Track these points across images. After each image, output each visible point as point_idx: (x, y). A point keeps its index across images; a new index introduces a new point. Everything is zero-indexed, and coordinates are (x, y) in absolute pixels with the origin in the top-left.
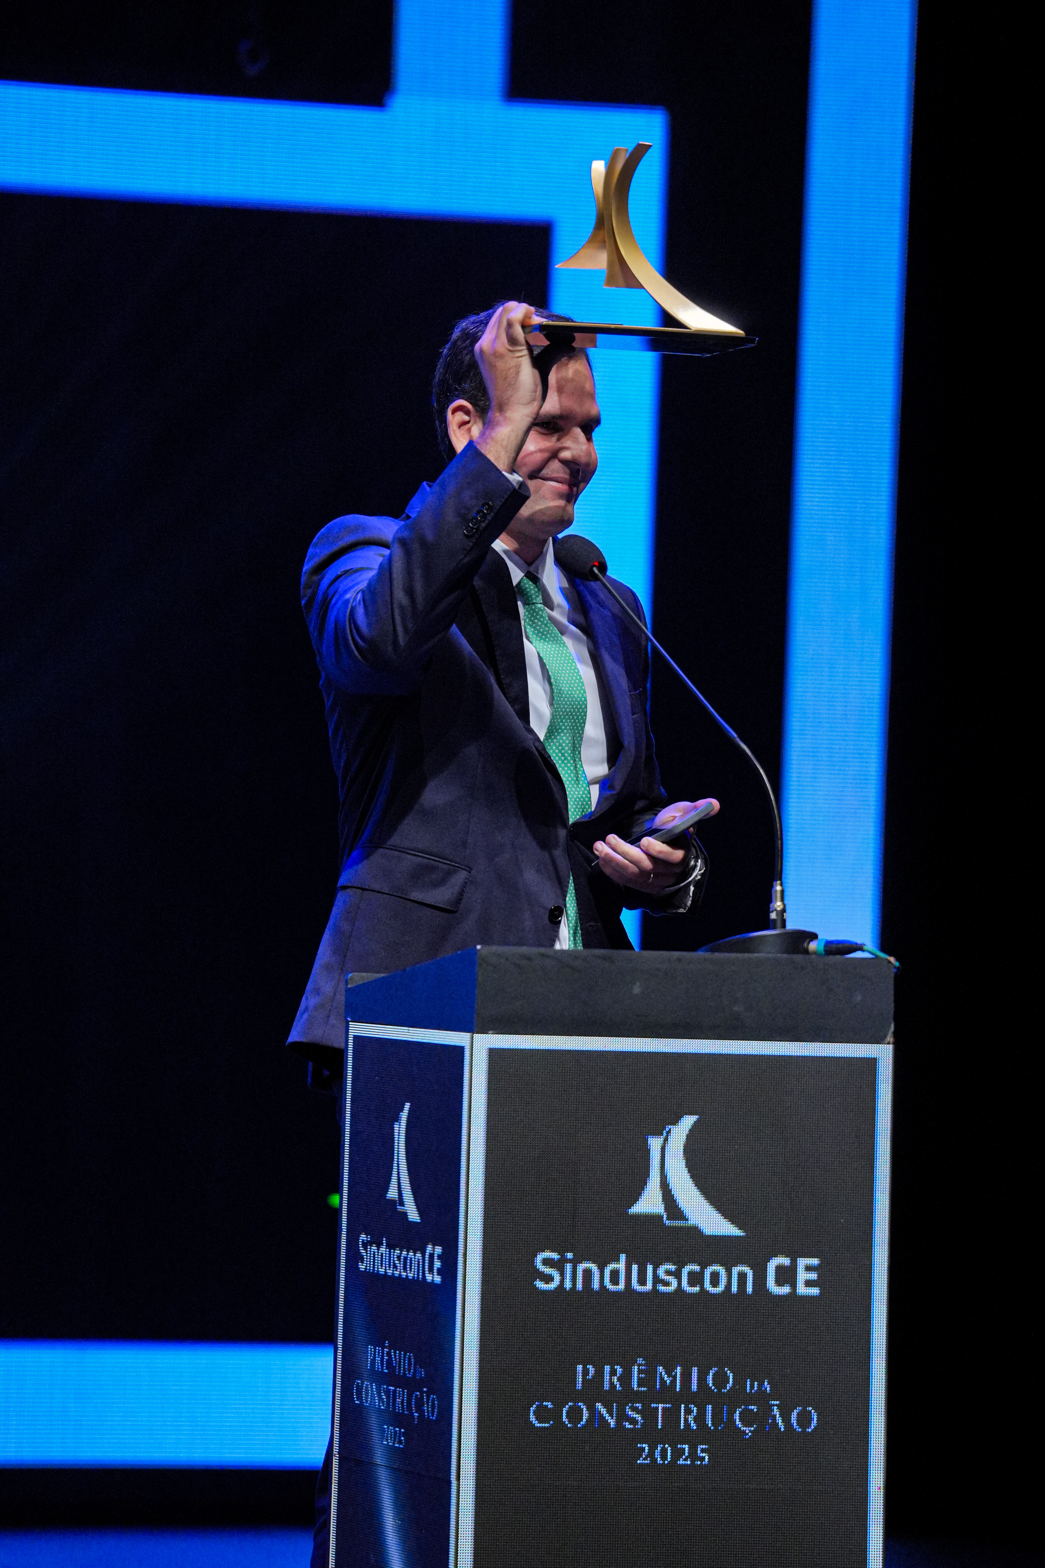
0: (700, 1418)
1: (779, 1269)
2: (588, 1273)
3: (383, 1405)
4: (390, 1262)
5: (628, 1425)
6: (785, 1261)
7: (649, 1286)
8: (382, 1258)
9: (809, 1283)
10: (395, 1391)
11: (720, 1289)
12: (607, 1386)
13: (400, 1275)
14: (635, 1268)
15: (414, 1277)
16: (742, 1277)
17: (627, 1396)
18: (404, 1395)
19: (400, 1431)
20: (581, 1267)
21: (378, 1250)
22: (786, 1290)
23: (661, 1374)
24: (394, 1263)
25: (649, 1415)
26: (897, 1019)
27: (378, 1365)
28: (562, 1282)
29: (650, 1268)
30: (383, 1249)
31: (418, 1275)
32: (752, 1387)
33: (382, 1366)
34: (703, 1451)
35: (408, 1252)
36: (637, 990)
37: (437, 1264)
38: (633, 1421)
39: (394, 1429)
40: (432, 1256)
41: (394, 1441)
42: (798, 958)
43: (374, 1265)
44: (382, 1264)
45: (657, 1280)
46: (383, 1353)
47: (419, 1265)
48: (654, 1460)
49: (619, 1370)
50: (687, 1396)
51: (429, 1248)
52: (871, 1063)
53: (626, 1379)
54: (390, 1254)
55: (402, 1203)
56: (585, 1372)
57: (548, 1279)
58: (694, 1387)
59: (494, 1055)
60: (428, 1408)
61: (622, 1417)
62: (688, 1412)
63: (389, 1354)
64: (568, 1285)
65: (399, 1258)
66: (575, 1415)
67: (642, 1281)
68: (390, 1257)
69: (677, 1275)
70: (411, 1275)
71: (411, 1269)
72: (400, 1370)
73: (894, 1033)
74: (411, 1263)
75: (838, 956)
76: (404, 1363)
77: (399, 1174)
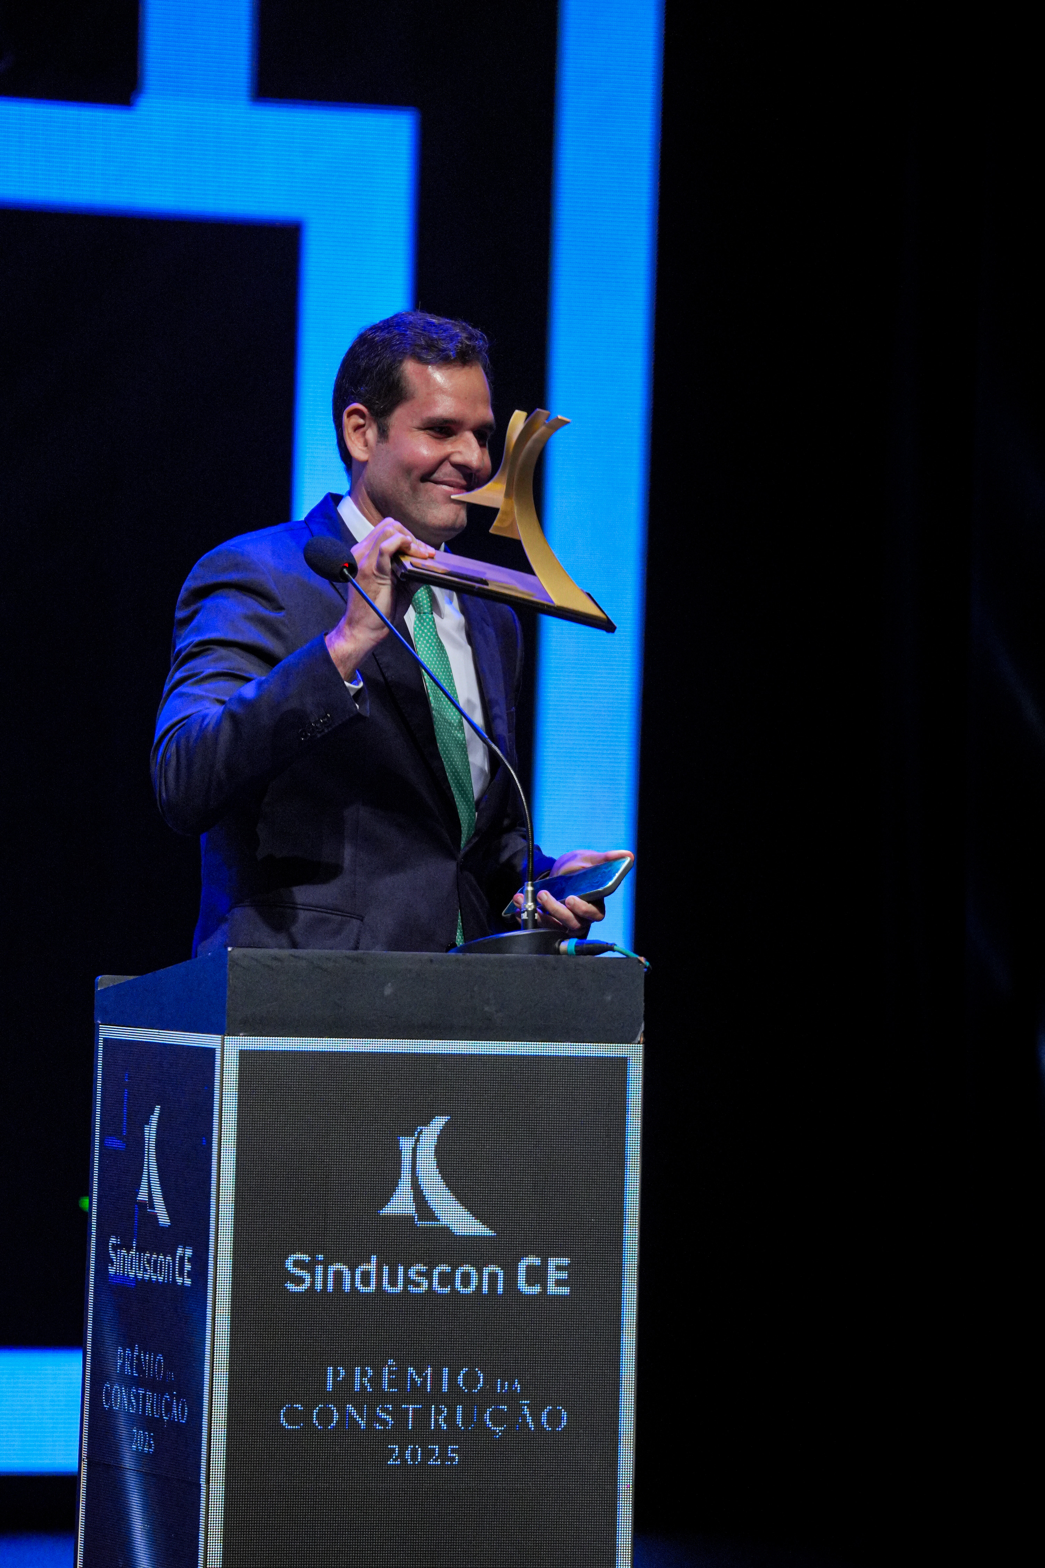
0: (450, 1419)
1: (529, 1268)
2: (338, 1275)
3: (133, 1408)
4: (140, 1266)
5: (378, 1427)
6: (536, 1261)
7: (400, 1287)
8: (132, 1263)
9: (559, 1283)
10: (144, 1395)
11: (471, 1289)
12: (357, 1388)
13: (150, 1278)
14: (386, 1269)
15: (164, 1280)
16: (493, 1277)
17: (377, 1397)
18: (153, 1398)
20: (332, 1269)
21: (128, 1253)
22: (536, 1289)
23: (411, 1374)
24: (144, 1267)
25: (400, 1416)
26: (647, 1018)
27: (127, 1369)
28: (313, 1283)
29: (401, 1269)
30: (132, 1252)
31: (168, 1278)
32: (502, 1387)
33: (132, 1370)
34: (453, 1451)
35: (158, 1255)
36: (388, 991)
37: (188, 1267)
38: (384, 1422)
39: (143, 1433)
40: (182, 1258)
41: (144, 1445)
42: (550, 958)
43: (124, 1268)
44: (132, 1267)
45: (408, 1281)
46: (132, 1357)
47: (169, 1267)
48: (405, 1461)
49: (370, 1372)
50: (436, 1397)
51: (180, 1251)
52: (622, 1063)
53: (376, 1380)
54: (140, 1258)
55: (152, 1206)
56: (336, 1374)
57: (299, 1281)
58: (445, 1388)
59: (244, 1055)
60: (178, 1411)
61: (373, 1418)
62: (439, 1412)
63: (138, 1357)
64: (319, 1286)
65: (149, 1262)
66: (325, 1417)
67: (393, 1282)
68: (140, 1260)
69: (428, 1275)
70: (161, 1279)
71: (161, 1272)
72: (149, 1374)
73: (644, 1032)
74: (161, 1266)
75: (588, 956)
76: (154, 1366)
77: (149, 1178)
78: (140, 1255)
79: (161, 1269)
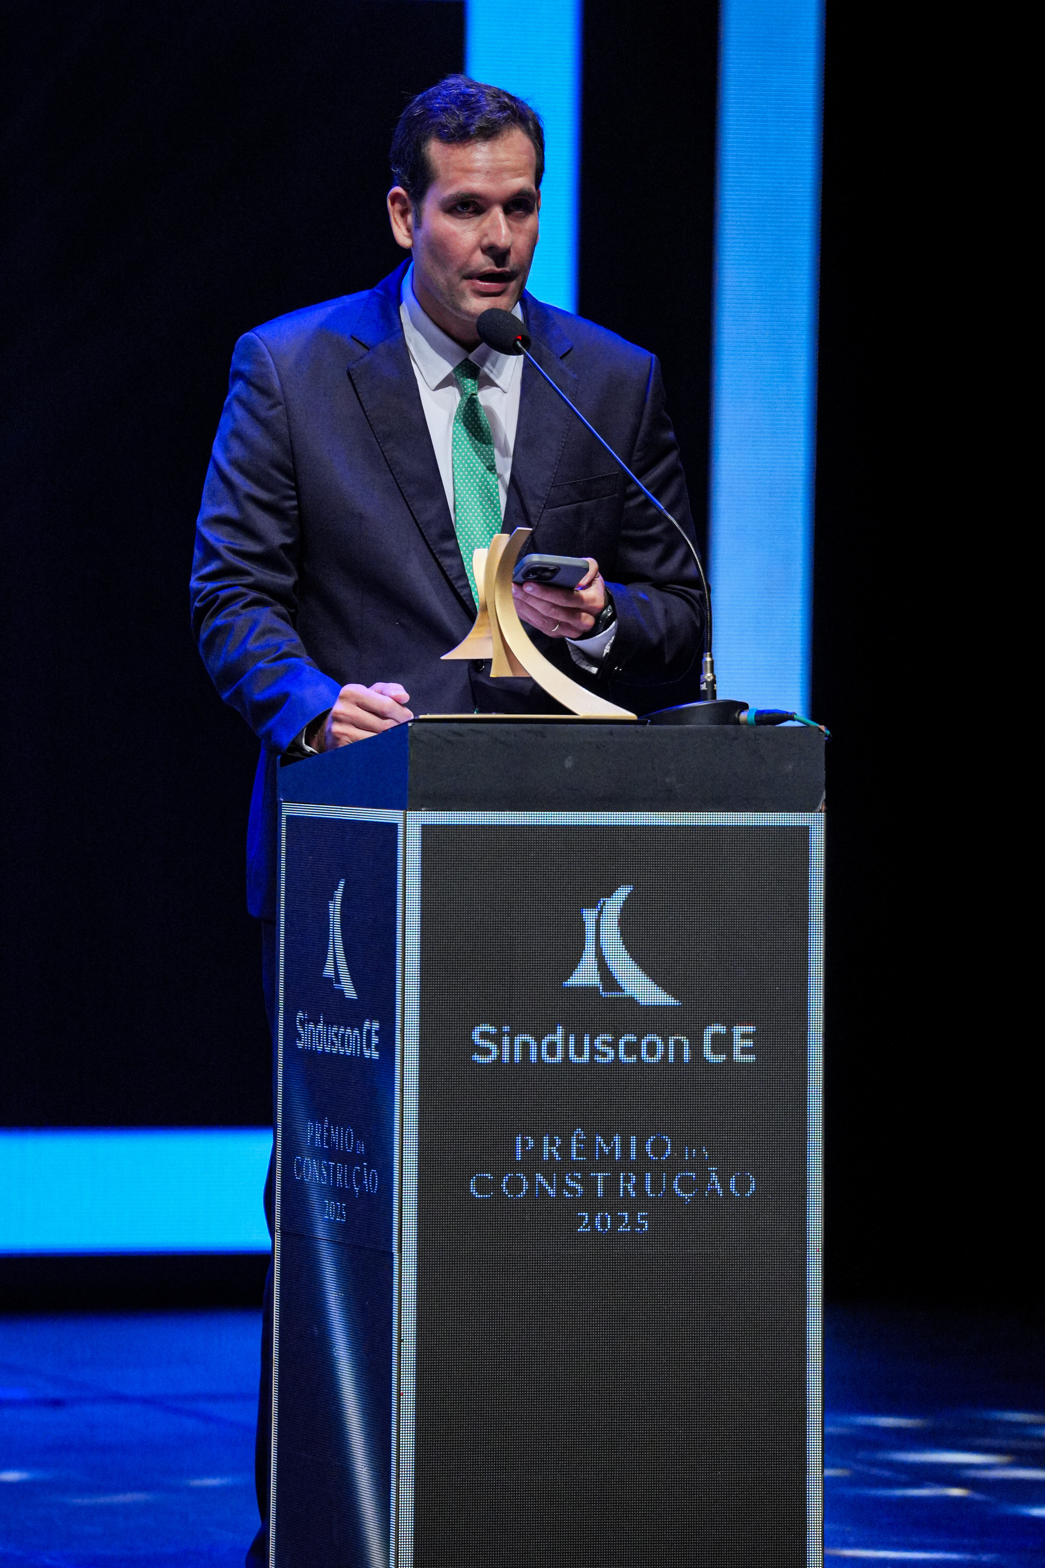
0: (639, 1186)
1: (715, 1037)
2: (525, 1046)
3: (324, 1180)
4: (327, 1039)
5: (568, 1195)
6: (721, 1029)
7: (586, 1058)
8: (320, 1036)
9: (745, 1051)
10: (335, 1167)
11: (658, 1057)
12: (546, 1156)
13: (338, 1052)
14: (572, 1039)
15: (352, 1053)
16: (679, 1045)
17: (566, 1165)
18: (344, 1169)
19: (341, 1206)
20: (519, 1040)
21: (316, 1027)
22: (722, 1058)
23: (600, 1143)
24: (332, 1041)
25: (589, 1184)
26: (828, 786)
27: (318, 1143)
28: (500, 1056)
29: (587, 1039)
30: (320, 1026)
31: (356, 1051)
32: (690, 1154)
33: (322, 1143)
34: (642, 1218)
35: (345, 1029)
36: (568, 763)
37: (375, 1040)
38: (573, 1190)
39: (335, 1204)
40: (369, 1032)
41: (336, 1216)
42: (729, 727)
43: (312, 1043)
44: (319, 1041)
45: (594, 1051)
46: (323, 1130)
47: (356, 1041)
48: (594, 1228)
49: (558, 1142)
50: (625, 1164)
51: (367, 1024)
52: (804, 832)
53: (565, 1149)
54: (327, 1032)
55: (338, 981)
56: (525, 1143)
57: (487, 1052)
58: (633, 1156)
59: (426, 830)
60: (368, 1182)
61: (562, 1186)
62: (627, 1180)
63: (329, 1130)
64: (506, 1058)
65: (336, 1035)
66: (515, 1185)
67: (579, 1052)
68: (327, 1034)
69: (614, 1045)
70: (348, 1052)
71: (349, 1045)
72: (339, 1145)
73: (826, 800)
74: (349, 1040)
75: (769, 726)
76: (344, 1138)
77: (335, 953)
78: (327, 1029)
79: (348, 1042)
